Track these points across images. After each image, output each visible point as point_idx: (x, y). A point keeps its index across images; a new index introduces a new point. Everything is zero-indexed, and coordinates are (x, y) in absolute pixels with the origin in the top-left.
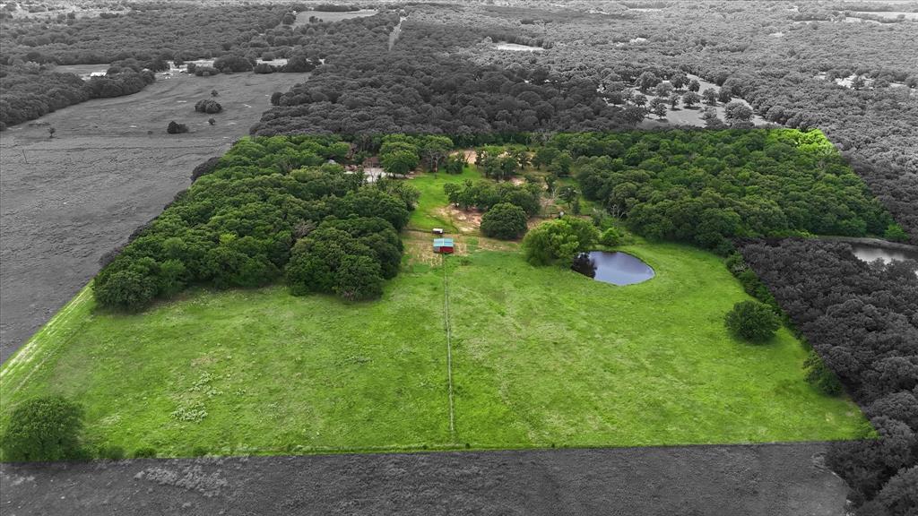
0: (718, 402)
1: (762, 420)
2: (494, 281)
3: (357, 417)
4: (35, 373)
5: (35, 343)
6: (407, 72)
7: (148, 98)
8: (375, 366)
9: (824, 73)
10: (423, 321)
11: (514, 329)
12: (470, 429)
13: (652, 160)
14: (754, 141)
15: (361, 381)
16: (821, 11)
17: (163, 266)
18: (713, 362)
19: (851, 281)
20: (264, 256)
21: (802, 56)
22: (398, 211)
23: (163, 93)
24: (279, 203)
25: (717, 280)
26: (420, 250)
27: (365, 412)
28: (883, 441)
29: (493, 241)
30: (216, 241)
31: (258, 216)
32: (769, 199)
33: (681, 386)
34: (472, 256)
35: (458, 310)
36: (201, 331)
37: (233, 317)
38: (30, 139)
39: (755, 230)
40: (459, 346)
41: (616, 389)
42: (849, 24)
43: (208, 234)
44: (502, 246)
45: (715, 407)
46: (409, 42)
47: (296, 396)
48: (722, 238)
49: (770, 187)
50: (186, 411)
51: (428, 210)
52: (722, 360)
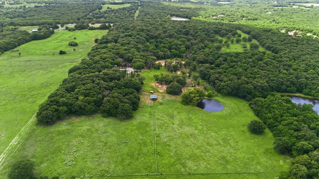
0: (244, 157)
1: (258, 163)
2: (170, 111)
3: (125, 164)
4: (18, 148)
5: (18, 137)
6: (141, 31)
7: (52, 40)
8: (131, 144)
9: (285, 29)
10: (146, 127)
11: (177, 130)
12: (162, 168)
13: (224, 65)
14: (259, 57)
15: (126, 150)
16: (284, 3)
17: (60, 109)
18: (243, 141)
19: (290, 112)
20: (93, 104)
21: (277, 22)
22: (138, 86)
23: (57, 38)
24: (98, 84)
25: (245, 110)
26: (146, 99)
27: (127, 162)
28: (297, 173)
29: (170, 95)
30: (77, 99)
31: (91, 89)
32: (263, 80)
33: (232, 151)
34: (163, 101)
35: (159, 122)
36: (73, 131)
37: (83, 126)
38: (12, 57)
39: (259, 92)
40: (159, 136)
41: (211, 152)
42: (294, 9)
43: (74, 96)
44: (173, 97)
45: (243, 159)
46: (142, 17)
47: (105, 156)
48: (247, 95)
49: (264, 76)
50: (69, 162)
51: (148, 84)
52: (246, 141)
